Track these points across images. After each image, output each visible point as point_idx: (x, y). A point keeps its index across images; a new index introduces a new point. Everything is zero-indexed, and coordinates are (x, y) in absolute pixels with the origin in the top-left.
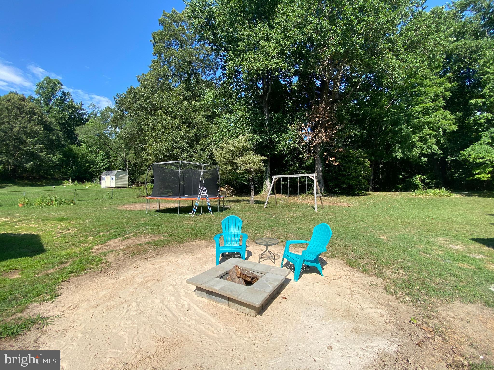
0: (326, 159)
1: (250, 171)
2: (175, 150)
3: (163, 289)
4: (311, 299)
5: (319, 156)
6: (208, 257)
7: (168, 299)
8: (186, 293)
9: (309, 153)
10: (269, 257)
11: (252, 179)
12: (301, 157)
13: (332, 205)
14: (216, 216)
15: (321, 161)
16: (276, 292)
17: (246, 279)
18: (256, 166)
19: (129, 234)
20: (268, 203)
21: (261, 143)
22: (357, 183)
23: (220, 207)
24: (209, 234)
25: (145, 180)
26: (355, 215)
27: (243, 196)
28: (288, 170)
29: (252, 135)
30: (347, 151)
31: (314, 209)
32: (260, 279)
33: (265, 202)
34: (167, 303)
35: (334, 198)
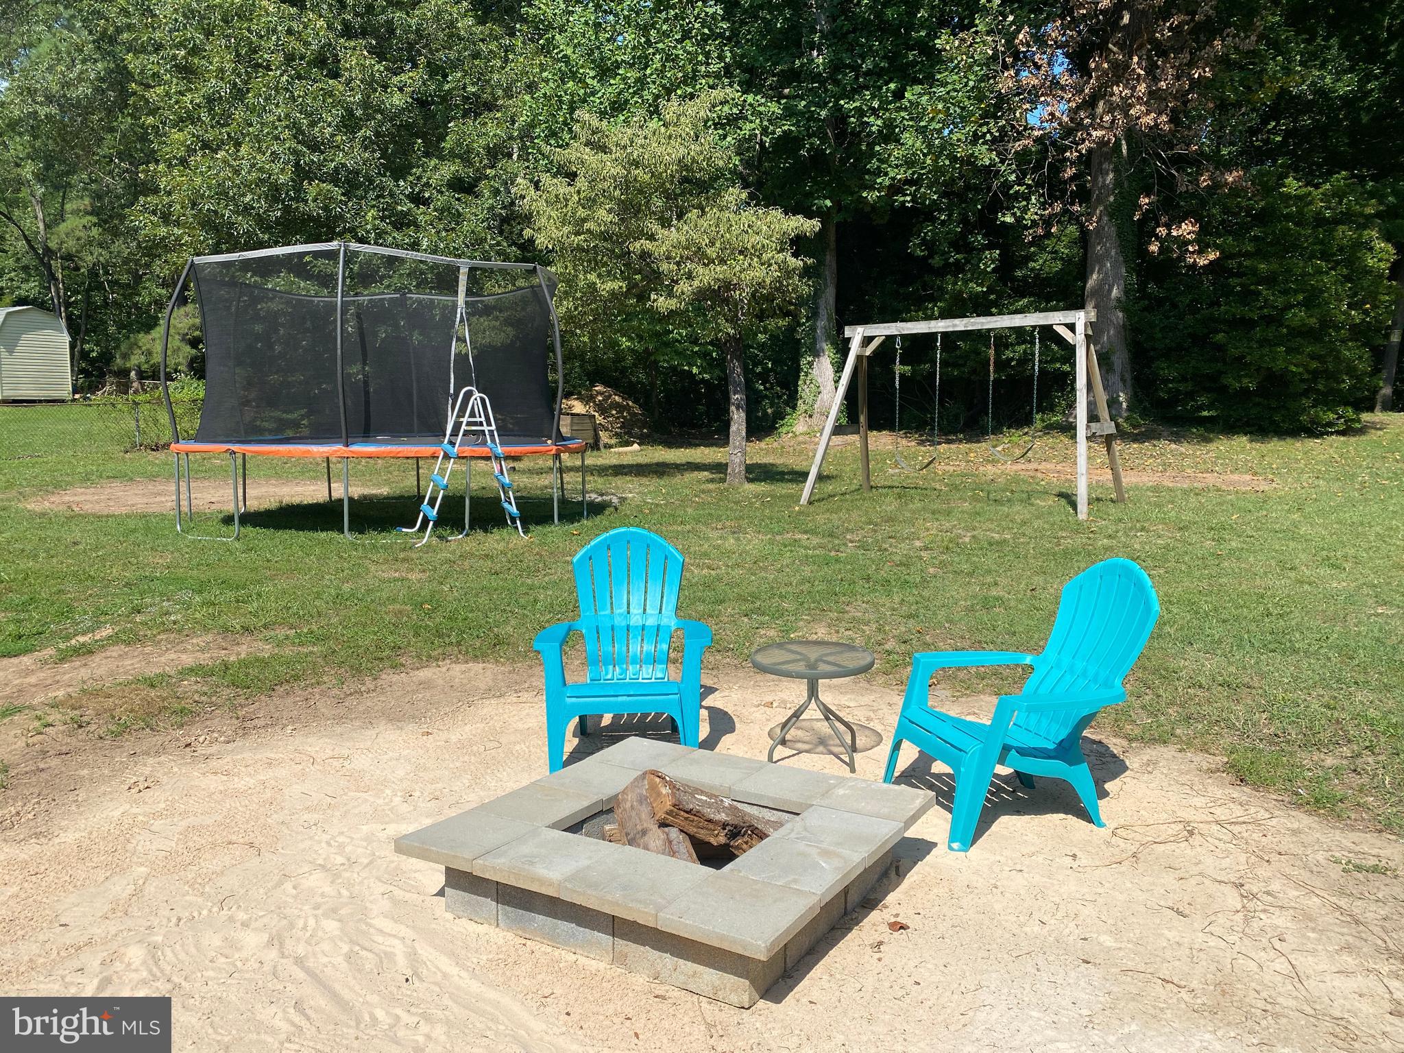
0: (1144, 231)
1: (726, 301)
2: (312, 189)
3: (279, 884)
4: (1036, 929)
5: (1111, 216)
6: (504, 740)
7: (305, 928)
8: (395, 902)
9: (1053, 197)
10: (822, 741)
11: (739, 345)
12: (1009, 219)
13: (1168, 483)
14: (542, 544)
15: (1123, 248)
16: (854, 897)
17: (702, 835)
18: (758, 273)
19: (92, 630)
20: (821, 478)
21: (787, 143)
22: (1314, 365)
23: (563, 502)
24: (510, 629)
25: (157, 358)
26: (1291, 534)
27: (690, 445)
28: (933, 299)
29: (733, 92)
30: (1269, 187)
31: (1074, 505)
32: (774, 835)
33: (805, 475)
34: (301, 950)
35: (1183, 448)
